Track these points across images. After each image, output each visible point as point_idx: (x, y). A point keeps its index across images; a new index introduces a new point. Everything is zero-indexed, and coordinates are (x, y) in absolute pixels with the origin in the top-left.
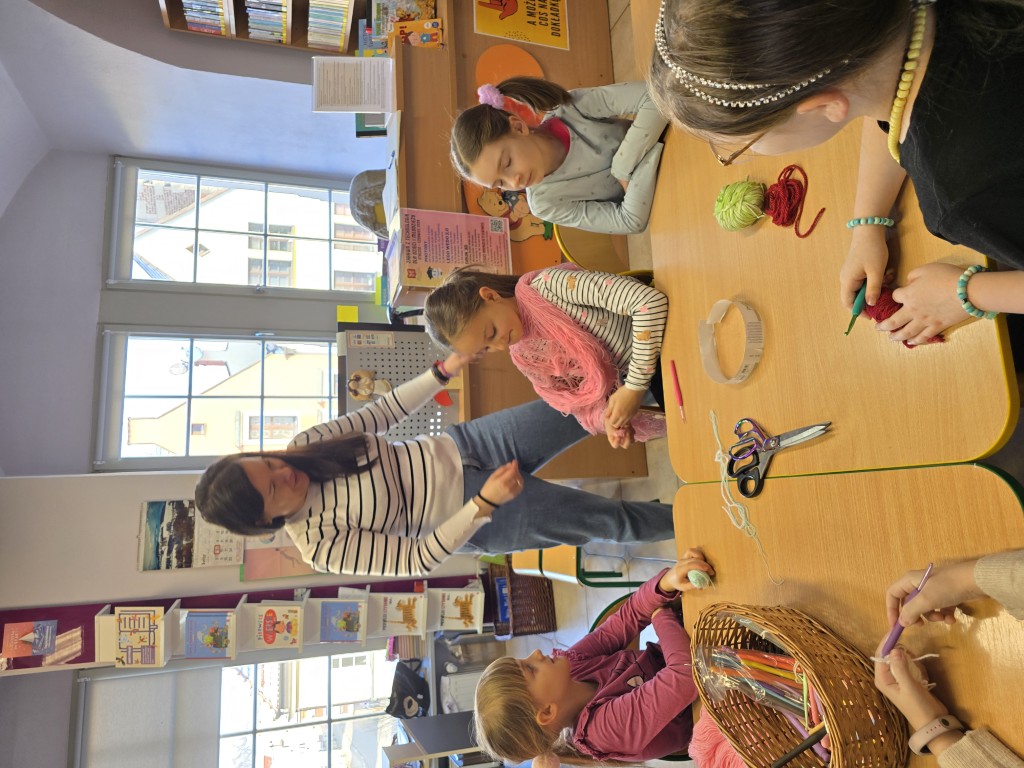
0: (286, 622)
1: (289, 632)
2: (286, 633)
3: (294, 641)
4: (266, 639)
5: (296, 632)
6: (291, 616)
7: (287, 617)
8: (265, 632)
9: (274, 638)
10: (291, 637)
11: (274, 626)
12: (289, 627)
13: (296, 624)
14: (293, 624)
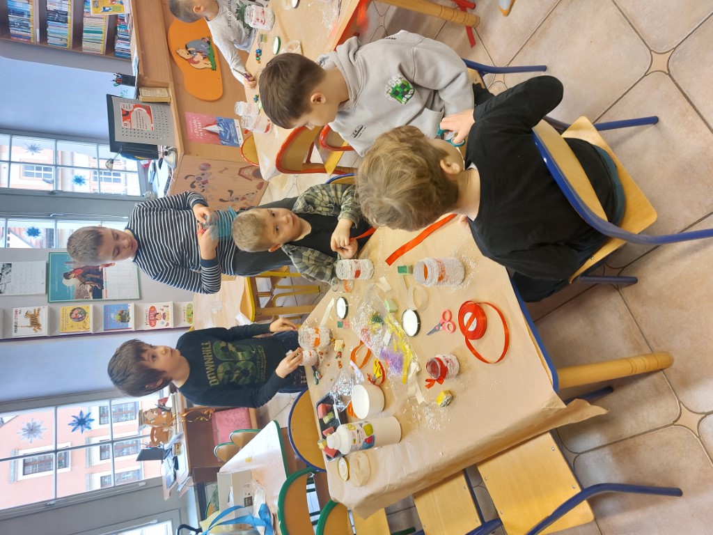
0: (162, 313)
1: (164, 319)
2: (162, 320)
3: (168, 324)
4: (151, 324)
5: (168, 319)
6: (165, 309)
7: (163, 310)
8: (150, 320)
9: (155, 323)
10: (166, 322)
11: (155, 316)
12: (164, 316)
13: (168, 314)
14: (166, 314)
